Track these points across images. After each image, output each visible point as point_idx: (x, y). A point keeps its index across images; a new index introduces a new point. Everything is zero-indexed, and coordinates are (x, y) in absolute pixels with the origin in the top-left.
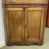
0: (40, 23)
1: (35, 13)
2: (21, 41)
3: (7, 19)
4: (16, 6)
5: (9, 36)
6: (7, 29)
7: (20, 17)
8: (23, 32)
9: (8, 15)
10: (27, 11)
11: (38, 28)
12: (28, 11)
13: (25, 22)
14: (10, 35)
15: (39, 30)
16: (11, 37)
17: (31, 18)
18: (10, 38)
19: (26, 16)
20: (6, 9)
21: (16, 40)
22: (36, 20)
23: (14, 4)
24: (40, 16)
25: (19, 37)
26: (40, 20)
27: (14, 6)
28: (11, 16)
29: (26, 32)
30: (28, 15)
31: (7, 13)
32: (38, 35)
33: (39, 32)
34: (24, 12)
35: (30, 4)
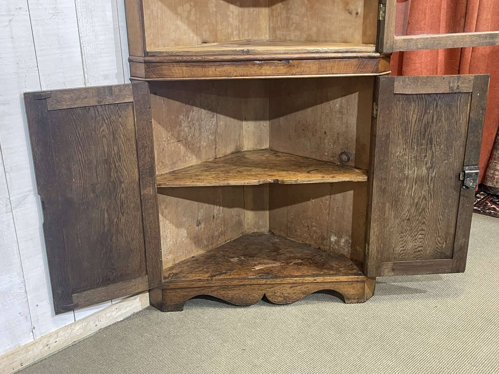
23: (204, 63)
35: (293, 59)
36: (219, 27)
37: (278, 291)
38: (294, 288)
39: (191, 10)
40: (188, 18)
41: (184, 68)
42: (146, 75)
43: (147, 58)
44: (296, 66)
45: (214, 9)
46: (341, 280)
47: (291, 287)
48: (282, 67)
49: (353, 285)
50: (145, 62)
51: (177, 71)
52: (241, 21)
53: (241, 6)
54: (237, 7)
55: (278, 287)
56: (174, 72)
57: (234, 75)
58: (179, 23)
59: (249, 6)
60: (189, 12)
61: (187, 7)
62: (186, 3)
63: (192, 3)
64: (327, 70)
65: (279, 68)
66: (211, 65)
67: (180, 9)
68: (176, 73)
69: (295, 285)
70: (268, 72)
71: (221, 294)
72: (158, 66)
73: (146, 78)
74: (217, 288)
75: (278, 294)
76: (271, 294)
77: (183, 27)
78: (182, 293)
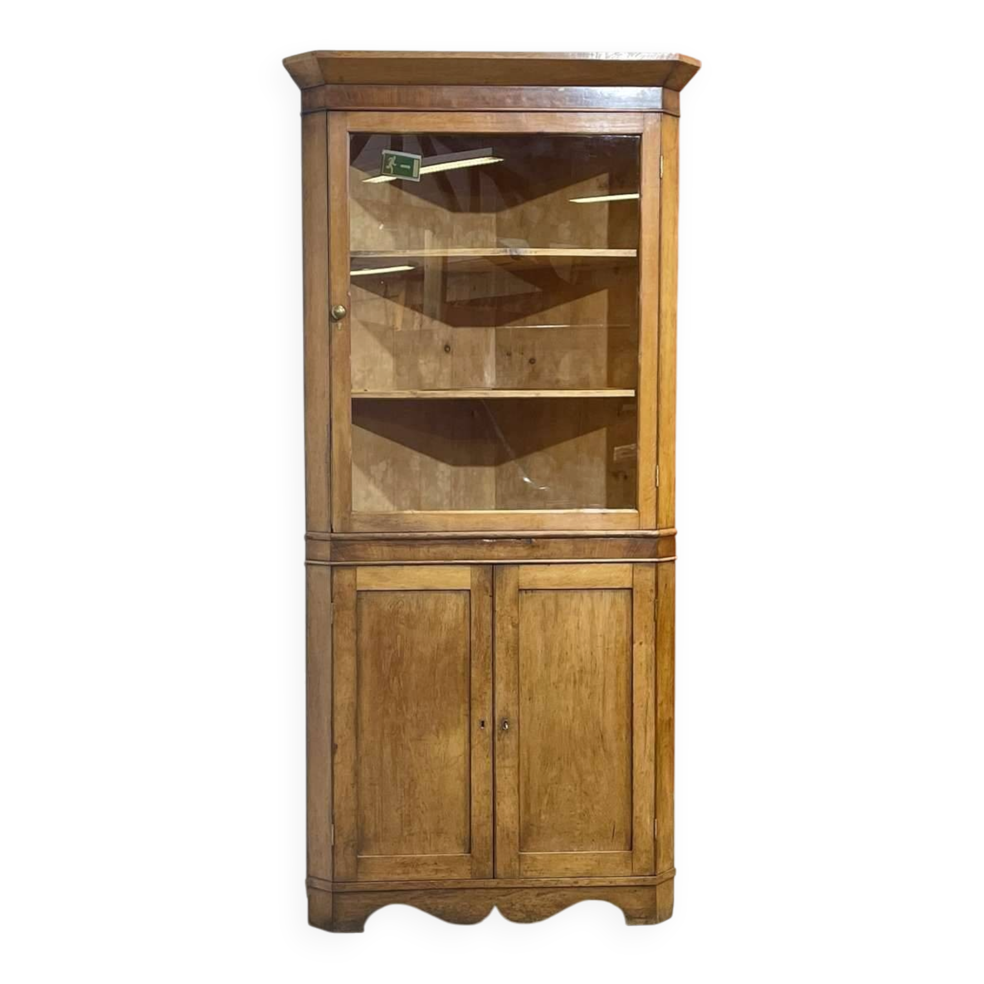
0: (623, 699)
1: (577, 612)
2: (462, 873)
3: (348, 662)
4: (423, 551)
5: (348, 823)
6: (334, 748)
7: (450, 647)
8: (480, 785)
9: (357, 631)
10: (510, 591)
11: (615, 745)
12: (520, 590)
13: (500, 686)
14: (358, 810)
15: (618, 764)
16: (370, 831)
17: (548, 647)
18: (360, 844)
19: (505, 629)
20: (346, 576)
21: (415, 864)
22: (594, 672)
23: (413, 541)
24: (624, 637)
25: (439, 833)
26: (624, 667)
27: (404, 551)
28: (379, 633)
29: (507, 779)
30: (516, 626)
31: (351, 613)
32: (618, 813)
33: (622, 780)
34: (487, 599)
35: (537, 537)
36: (424, 494)
37: (518, 900)
38: (544, 896)
39: (387, 470)
40: (382, 481)
41: (386, 549)
42: (331, 558)
43: (333, 535)
44: (541, 547)
45: (418, 469)
46: (618, 884)
47: (538, 895)
48: (521, 548)
49: (637, 893)
50: (333, 540)
51: (375, 552)
52: (455, 486)
53: (456, 463)
54: (449, 466)
55: (515, 895)
56: (370, 553)
57: (455, 558)
58: (372, 487)
59: (465, 465)
60: (385, 472)
61: (382, 466)
62: (381, 461)
63: (389, 461)
64: (584, 552)
65: (516, 548)
66: (422, 544)
67: (373, 469)
68: (373, 555)
69: (544, 891)
70: (502, 555)
71: (426, 905)
72: (349, 545)
73: (331, 561)
74: (419, 892)
75: (517, 906)
76: (505, 906)
77: (377, 492)
78: (363, 901)
